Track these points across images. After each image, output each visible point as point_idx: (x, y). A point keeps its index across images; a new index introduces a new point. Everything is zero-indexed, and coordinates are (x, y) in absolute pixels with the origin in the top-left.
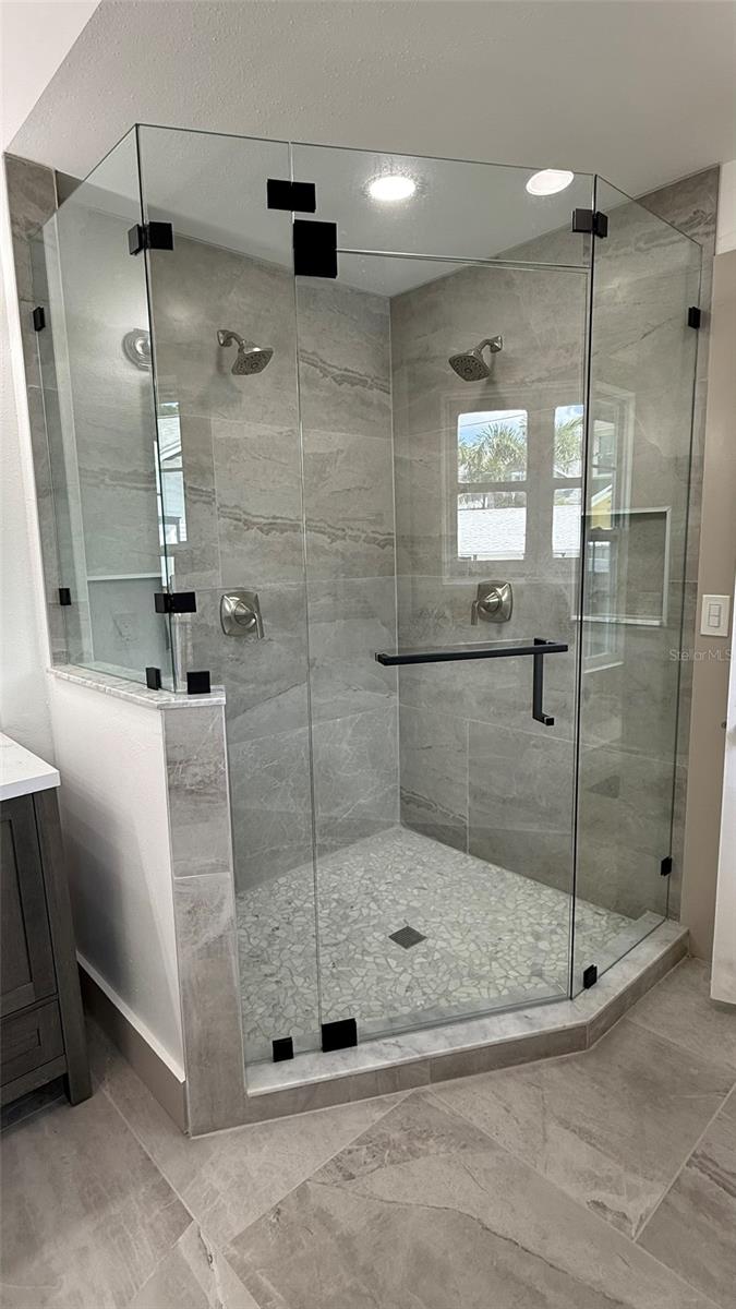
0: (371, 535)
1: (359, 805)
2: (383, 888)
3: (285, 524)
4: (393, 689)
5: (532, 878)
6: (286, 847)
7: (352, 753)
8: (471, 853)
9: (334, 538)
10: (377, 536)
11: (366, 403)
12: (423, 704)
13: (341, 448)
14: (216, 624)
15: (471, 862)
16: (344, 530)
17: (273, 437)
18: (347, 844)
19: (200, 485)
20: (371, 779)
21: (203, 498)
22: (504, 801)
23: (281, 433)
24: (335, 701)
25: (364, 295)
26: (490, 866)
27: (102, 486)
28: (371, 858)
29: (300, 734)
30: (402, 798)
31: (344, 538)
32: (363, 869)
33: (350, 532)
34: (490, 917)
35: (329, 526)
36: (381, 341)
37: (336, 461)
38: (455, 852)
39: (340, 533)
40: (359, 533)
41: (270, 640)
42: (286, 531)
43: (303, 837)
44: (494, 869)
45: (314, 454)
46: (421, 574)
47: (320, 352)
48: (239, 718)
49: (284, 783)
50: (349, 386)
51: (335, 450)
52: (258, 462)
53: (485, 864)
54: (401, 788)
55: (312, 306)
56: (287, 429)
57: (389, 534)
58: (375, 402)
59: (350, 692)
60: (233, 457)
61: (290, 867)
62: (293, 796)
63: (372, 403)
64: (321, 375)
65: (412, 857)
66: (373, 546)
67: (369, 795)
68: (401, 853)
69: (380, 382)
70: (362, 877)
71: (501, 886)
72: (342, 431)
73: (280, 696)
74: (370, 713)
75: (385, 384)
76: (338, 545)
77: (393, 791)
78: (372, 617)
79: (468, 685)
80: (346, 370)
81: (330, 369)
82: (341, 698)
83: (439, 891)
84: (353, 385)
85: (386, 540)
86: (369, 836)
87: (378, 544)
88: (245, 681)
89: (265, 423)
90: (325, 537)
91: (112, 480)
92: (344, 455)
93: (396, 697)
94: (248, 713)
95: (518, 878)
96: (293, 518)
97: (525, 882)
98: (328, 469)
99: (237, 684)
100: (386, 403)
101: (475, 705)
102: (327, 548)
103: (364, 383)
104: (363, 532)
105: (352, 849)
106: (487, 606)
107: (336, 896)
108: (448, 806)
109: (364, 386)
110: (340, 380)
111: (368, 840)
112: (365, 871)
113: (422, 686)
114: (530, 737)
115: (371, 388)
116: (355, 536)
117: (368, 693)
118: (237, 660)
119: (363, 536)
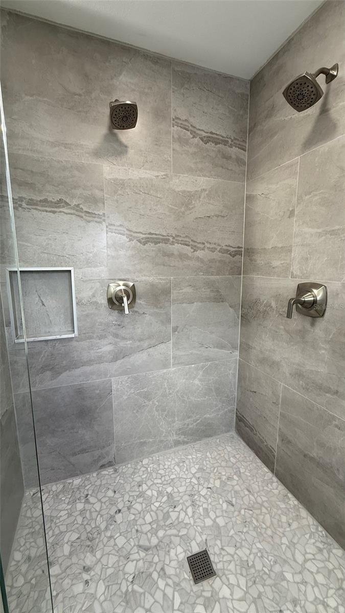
0: (225, 248)
1: (205, 418)
2: (203, 492)
3: (158, 238)
4: (234, 348)
5: (326, 528)
6: (151, 440)
7: (202, 387)
8: (277, 476)
9: (195, 249)
10: (229, 248)
11: (227, 157)
12: (253, 362)
13: (204, 187)
14: (104, 301)
15: (275, 485)
16: (204, 244)
17: (152, 180)
18: (195, 441)
19: (93, 210)
20: (215, 403)
21: (96, 219)
22: (305, 456)
23: (158, 176)
24: (191, 354)
25: (228, 79)
26: (290, 495)
27: (20, 209)
28: (206, 457)
29: (164, 373)
30: (237, 416)
31: (203, 249)
32: (197, 467)
33: (208, 245)
34: (277, 568)
35: (192, 240)
36: (241, 113)
37: (200, 197)
38: (266, 469)
39: (202, 246)
40: (214, 246)
41: (144, 313)
42: (159, 243)
43: (164, 435)
44: (293, 501)
45: (184, 192)
46: (258, 274)
47: (191, 120)
48: (119, 362)
49: (151, 403)
50: (213, 145)
51: (200, 189)
52: (138, 196)
53: (285, 491)
54: (237, 409)
55: (186, 86)
56: (163, 173)
57: (239, 247)
58: (234, 156)
59: (203, 349)
60: (119, 192)
61: (153, 452)
62: (157, 411)
63: (231, 157)
64: (191, 136)
65: (234, 464)
66: (225, 255)
67: (213, 412)
68: (227, 458)
69: (238, 142)
70: (194, 475)
71: (295, 525)
72: (205, 176)
73: (151, 349)
74: (217, 362)
75: (242, 143)
76: (199, 253)
77: (230, 411)
78: (222, 301)
79: (284, 358)
80: (211, 133)
81: (198, 132)
82: (195, 352)
83: (243, 512)
84: (216, 143)
85: (236, 251)
86: (212, 437)
87: (230, 254)
88: (124, 339)
89: (145, 169)
90: (189, 248)
91: (27, 205)
92: (207, 192)
93: (237, 353)
94: (126, 359)
95: (311, 520)
96: (165, 235)
97: (317, 529)
98: (193, 202)
99: (119, 340)
100: (242, 157)
101: (288, 375)
102: (190, 255)
103: (225, 143)
104: (219, 245)
105: (197, 445)
106: (304, 303)
107: (169, 490)
108: (264, 436)
109: (225, 145)
110: (206, 140)
111: (210, 439)
112: (199, 469)
113: (253, 350)
114: (334, 418)
115: (231, 146)
116: (212, 248)
117: (216, 350)
118: (119, 325)
119: (219, 248)
